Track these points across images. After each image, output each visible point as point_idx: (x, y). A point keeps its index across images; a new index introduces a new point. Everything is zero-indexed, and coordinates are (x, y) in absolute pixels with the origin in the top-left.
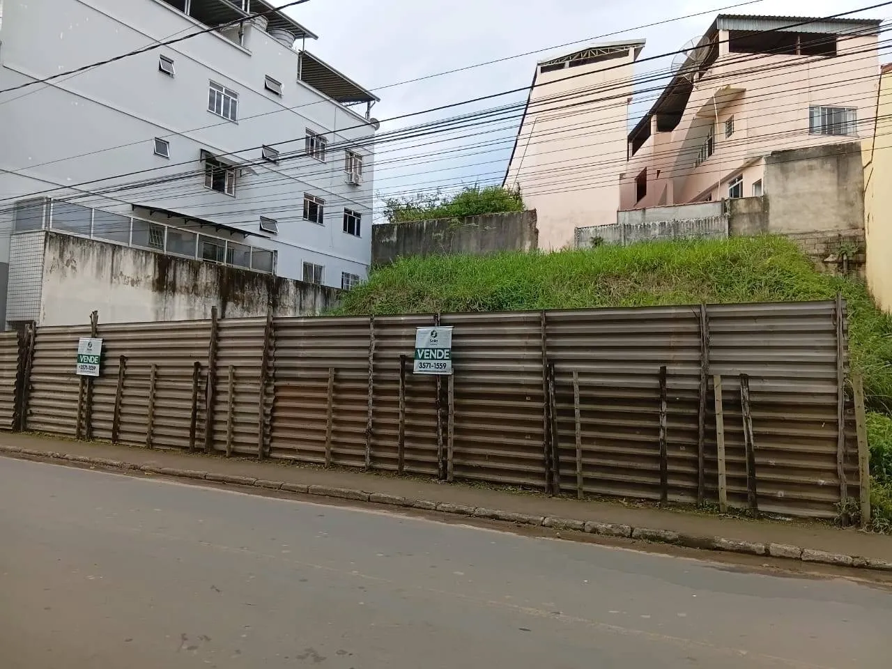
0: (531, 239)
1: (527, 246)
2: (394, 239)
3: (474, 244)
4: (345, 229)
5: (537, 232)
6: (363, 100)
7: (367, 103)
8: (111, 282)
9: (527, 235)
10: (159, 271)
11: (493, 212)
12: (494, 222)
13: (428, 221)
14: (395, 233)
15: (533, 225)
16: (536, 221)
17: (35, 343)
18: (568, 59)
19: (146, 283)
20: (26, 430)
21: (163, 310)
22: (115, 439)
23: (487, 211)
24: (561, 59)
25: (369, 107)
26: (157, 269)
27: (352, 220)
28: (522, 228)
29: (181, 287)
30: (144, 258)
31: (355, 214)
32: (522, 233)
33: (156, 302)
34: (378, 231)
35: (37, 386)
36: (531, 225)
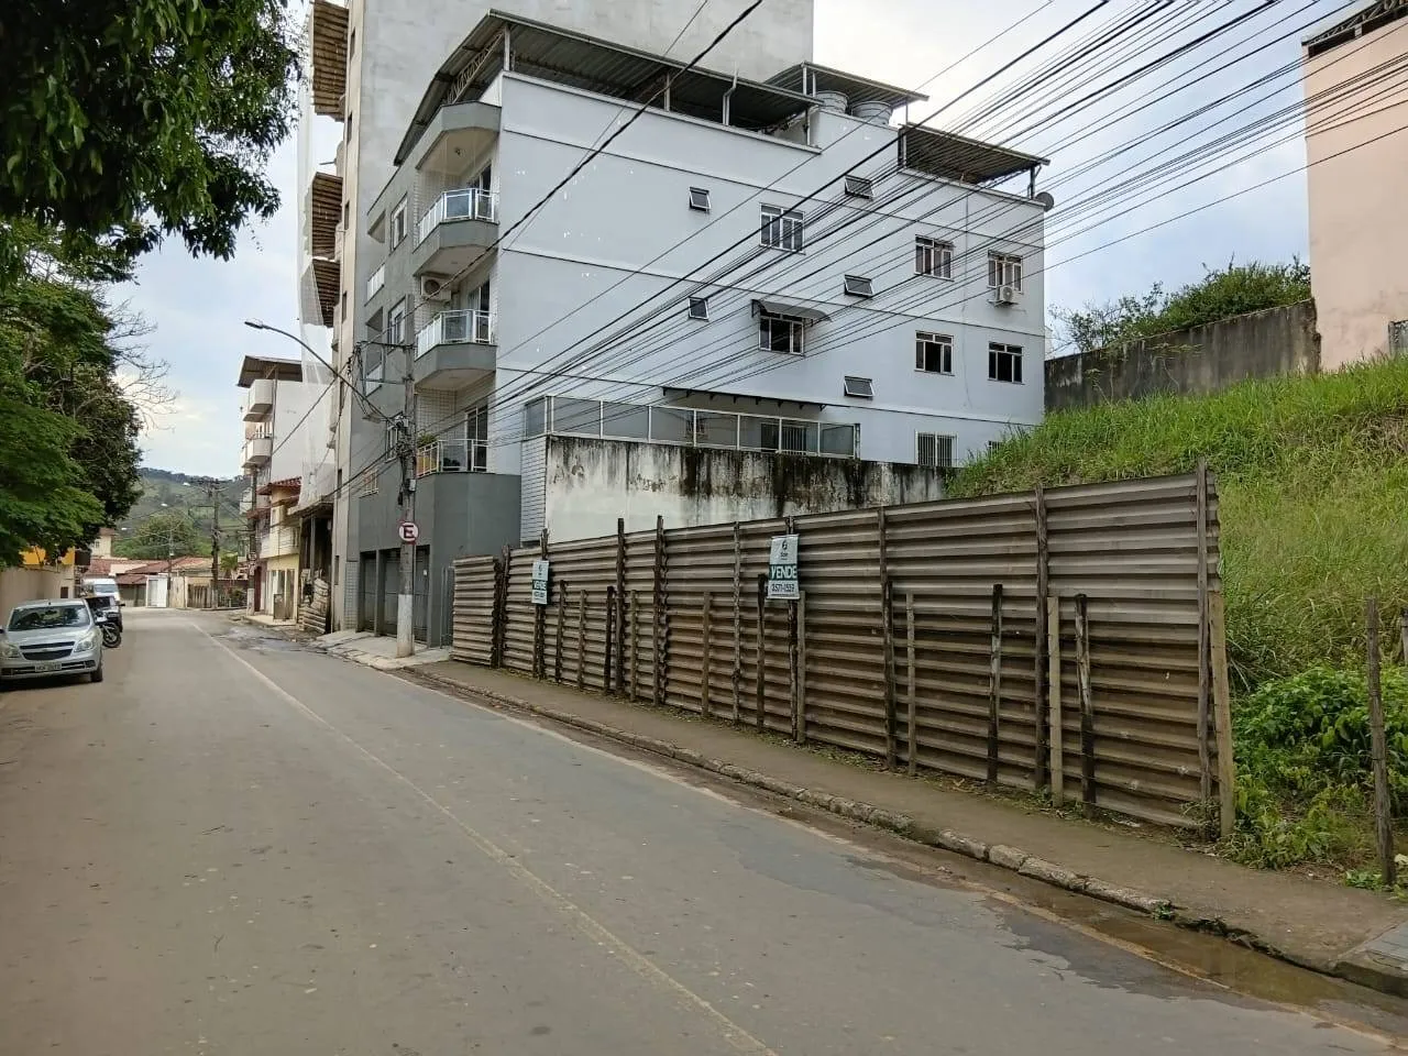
0: (1307, 353)
1: (1302, 363)
2: (1078, 379)
3: (1206, 373)
4: (992, 375)
5: (1318, 339)
6: (1023, 169)
7: (1029, 172)
8: (628, 488)
9: (1300, 345)
10: (687, 469)
11: (1238, 312)
12: (1241, 327)
13: (1130, 344)
14: (1079, 369)
15: (1310, 328)
16: (1315, 319)
17: (510, 568)
18: (1360, 20)
19: (671, 487)
20: (503, 666)
21: (695, 518)
22: (558, 676)
23: (1226, 313)
24: (1345, 24)
25: (1033, 177)
26: (685, 467)
27: (1005, 360)
28: (1290, 336)
29: (718, 487)
30: (667, 455)
31: (1010, 349)
32: (1290, 346)
33: (686, 510)
34: (1056, 369)
35: (511, 617)
36: (1306, 328)
